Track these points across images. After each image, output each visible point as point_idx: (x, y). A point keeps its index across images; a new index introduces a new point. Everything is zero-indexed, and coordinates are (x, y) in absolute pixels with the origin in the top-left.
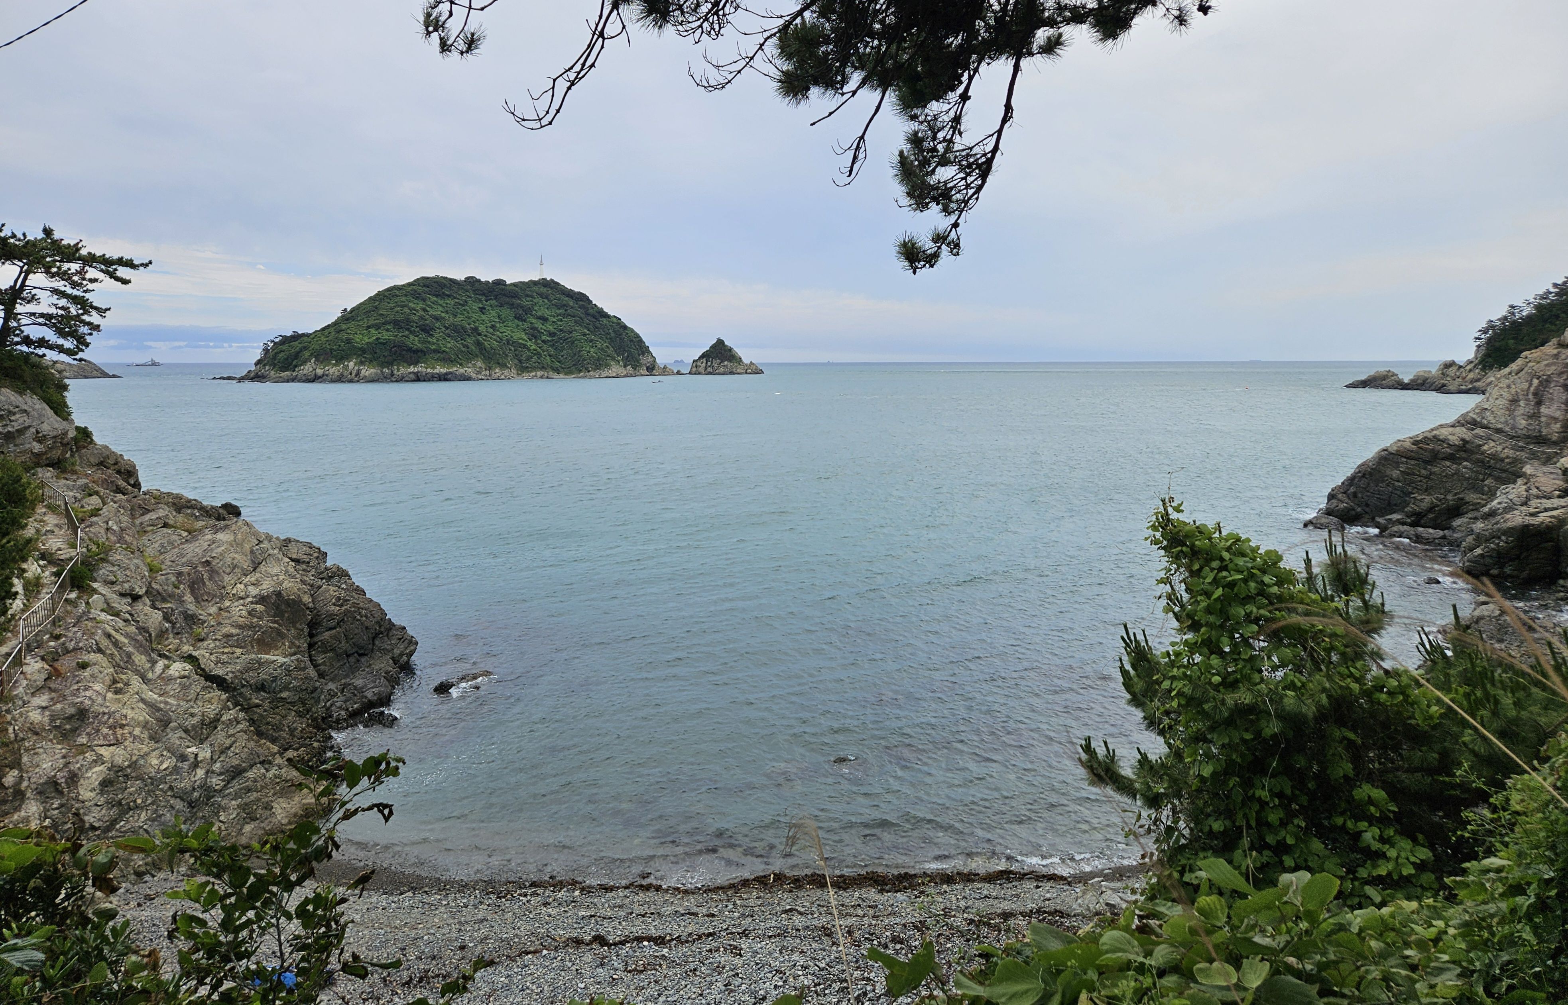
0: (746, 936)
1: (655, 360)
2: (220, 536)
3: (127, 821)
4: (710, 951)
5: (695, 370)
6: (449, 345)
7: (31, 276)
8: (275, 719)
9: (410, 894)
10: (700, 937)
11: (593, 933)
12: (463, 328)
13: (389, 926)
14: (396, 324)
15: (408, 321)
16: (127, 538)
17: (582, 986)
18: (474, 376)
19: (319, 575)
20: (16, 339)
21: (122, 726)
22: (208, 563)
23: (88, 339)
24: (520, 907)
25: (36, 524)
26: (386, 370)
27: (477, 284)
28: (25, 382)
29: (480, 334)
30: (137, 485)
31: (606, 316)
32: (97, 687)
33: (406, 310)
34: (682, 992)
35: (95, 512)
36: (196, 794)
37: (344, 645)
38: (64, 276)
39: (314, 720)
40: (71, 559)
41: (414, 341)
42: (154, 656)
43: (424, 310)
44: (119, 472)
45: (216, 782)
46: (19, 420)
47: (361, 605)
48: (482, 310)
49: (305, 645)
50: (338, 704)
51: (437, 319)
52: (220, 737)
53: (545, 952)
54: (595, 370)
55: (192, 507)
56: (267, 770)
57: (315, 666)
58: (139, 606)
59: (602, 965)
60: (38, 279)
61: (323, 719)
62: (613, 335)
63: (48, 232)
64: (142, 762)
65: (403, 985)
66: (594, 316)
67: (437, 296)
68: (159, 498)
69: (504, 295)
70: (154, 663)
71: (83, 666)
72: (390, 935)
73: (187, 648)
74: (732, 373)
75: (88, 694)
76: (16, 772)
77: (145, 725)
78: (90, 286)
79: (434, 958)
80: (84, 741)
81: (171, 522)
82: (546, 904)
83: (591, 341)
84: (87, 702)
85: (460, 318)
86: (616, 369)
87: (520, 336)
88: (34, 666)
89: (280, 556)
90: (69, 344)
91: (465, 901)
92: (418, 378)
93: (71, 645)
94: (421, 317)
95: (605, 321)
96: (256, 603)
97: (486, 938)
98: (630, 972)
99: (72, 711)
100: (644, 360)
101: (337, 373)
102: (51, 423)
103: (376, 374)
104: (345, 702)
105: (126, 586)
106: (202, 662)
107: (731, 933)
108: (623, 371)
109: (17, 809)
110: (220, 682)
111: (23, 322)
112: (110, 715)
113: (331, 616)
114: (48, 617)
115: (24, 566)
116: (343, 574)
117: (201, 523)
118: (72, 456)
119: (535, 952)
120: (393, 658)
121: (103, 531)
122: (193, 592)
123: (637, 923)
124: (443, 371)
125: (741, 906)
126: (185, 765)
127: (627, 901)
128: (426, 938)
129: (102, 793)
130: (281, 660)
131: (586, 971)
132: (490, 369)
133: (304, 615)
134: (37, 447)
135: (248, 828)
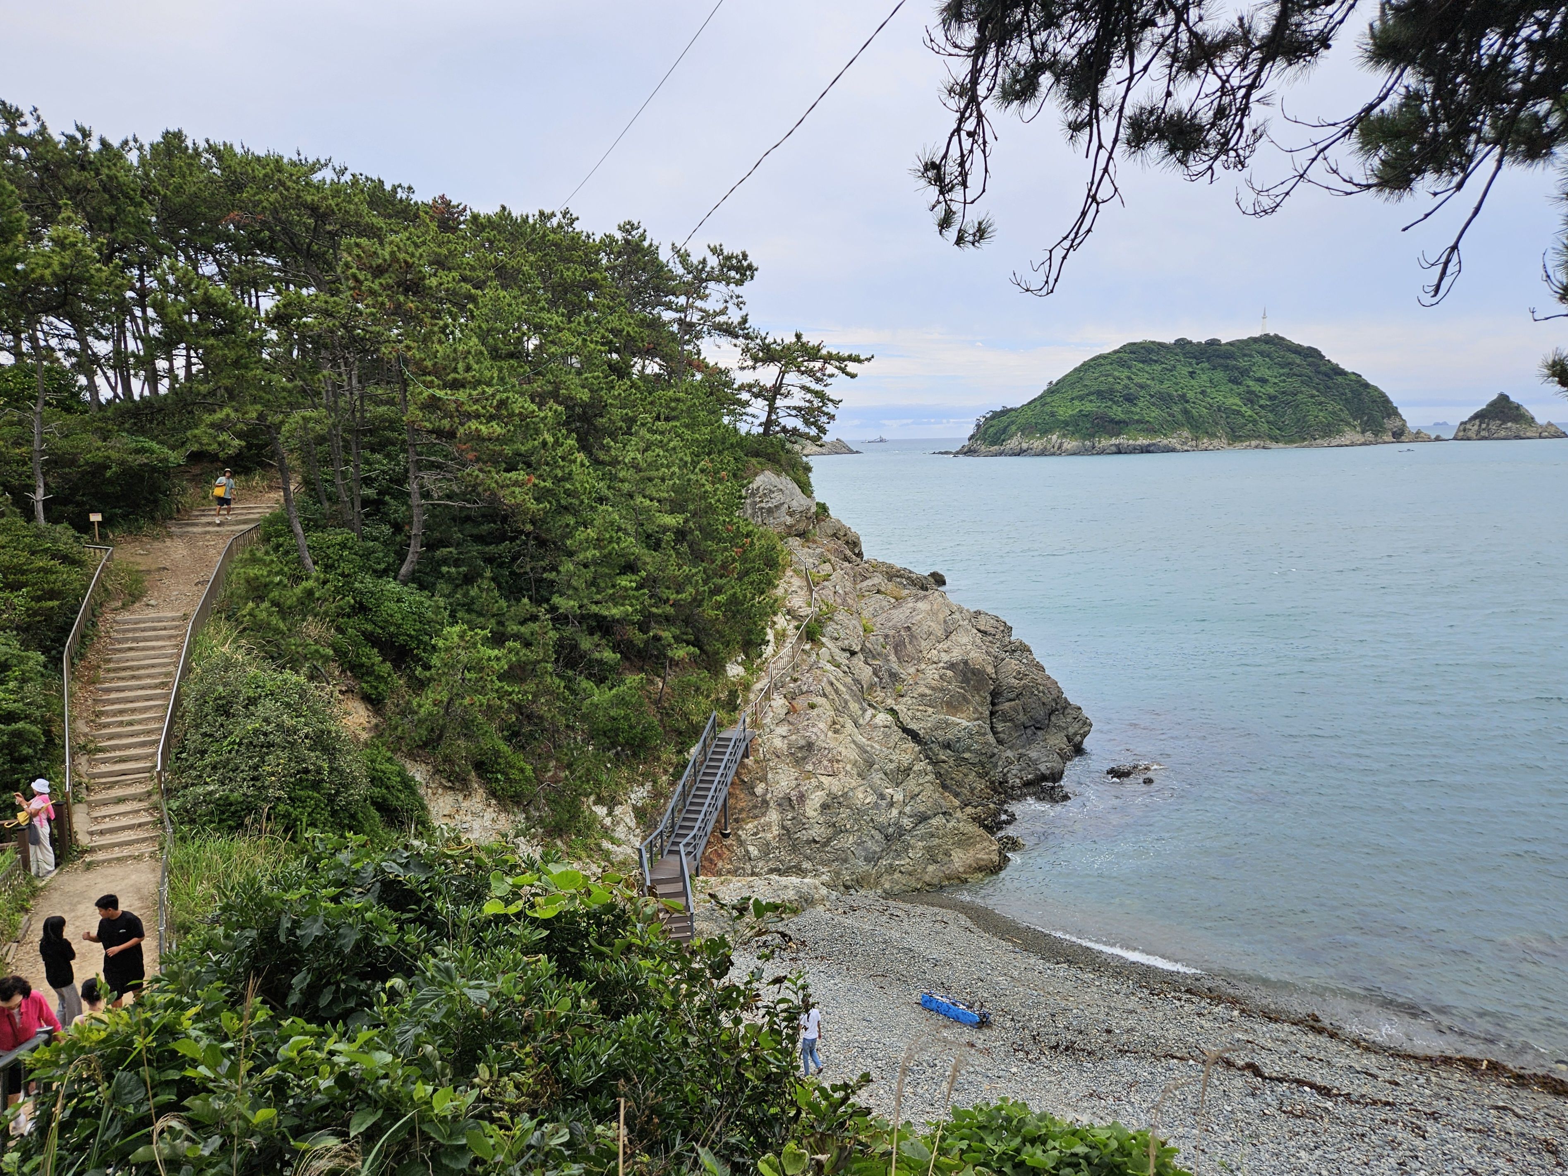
0: (1435, 1119)
1: (1404, 425)
2: (921, 605)
3: (839, 841)
4: (1386, 1121)
5: (1463, 433)
6: (1153, 415)
7: (786, 375)
8: (959, 777)
9: (1065, 966)
10: (1375, 1103)
11: (1247, 1060)
12: (1169, 395)
13: (1043, 989)
14: (1100, 394)
15: (1111, 391)
16: (849, 601)
17: (1229, 1109)
18: (1178, 447)
19: (1004, 648)
20: (778, 429)
21: (838, 761)
22: (908, 628)
23: (827, 426)
24: (1172, 1009)
25: (785, 585)
26: (1087, 443)
27: (1188, 347)
28: (781, 465)
29: (1187, 402)
30: (860, 555)
31: (1342, 373)
32: (822, 725)
33: (1111, 379)
34: (1343, 1153)
35: (827, 578)
36: (891, 830)
37: (1022, 718)
38: (810, 373)
39: (992, 783)
40: (807, 616)
41: (1117, 412)
42: (865, 705)
43: (1129, 378)
44: (847, 543)
45: (906, 822)
46: (777, 498)
47: (1039, 681)
48: (1192, 374)
49: (988, 712)
50: (1014, 772)
51: (1142, 387)
52: (911, 784)
53: (1191, 1062)
54: (1323, 437)
55: (901, 576)
56: (948, 821)
57: (995, 733)
58: (855, 660)
59: (1253, 1095)
60: (792, 378)
61: (1001, 783)
62: (1349, 395)
63: (798, 336)
64: (851, 794)
65: (1051, 1048)
66: (1327, 375)
67: (1143, 362)
68: (876, 567)
69: (1218, 356)
70: (864, 711)
71: (812, 707)
72: (1043, 999)
73: (890, 702)
74: (1518, 437)
75: (814, 730)
76: (763, 785)
77: (855, 764)
78: (829, 381)
79: (1081, 1032)
80: (811, 768)
81: (883, 589)
82: (1199, 1015)
83: (1320, 404)
84: (814, 737)
85: (1167, 384)
86: (1350, 436)
87: (1233, 401)
88: (779, 702)
89: (969, 627)
90: (813, 431)
91: (1117, 987)
92: (1119, 450)
93: (805, 688)
94: (1126, 387)
95: (1340, 379)
96: (947, 669)
97: (1133, 1030)
98: (1284, 1112)
99: (802, 742)
100: (1391, 424)
101: (1041, 447)
102: (799, 501)
103: (1078, 447)
104: (1020, 771)
105: (846, 642)
106: (901, 715)
107: (1416, 1111)
108: (1359, 438)
109: (764, 814)
110: (914, 735)
111: (780, 415)
112: (830, 750)
113: (1011, 688)
114: (790, 662)
115: (775, 619)
116: (1025, 649)
117: (907, 592)
118: (814, 527)
119: (1181, 1059)
120: (1067, 736)
121: (832, 594)
122: (896, 653)
123: (1301, 1064)
124: (1146, 442)
125: (1436, 1084)
126: (884, 803)
127: (1293, 1038)
128: (1075, 1011)
129: (822, 813)
130: (965, 723)
131: (1235, 1096)
132: (1197, 438)
133: (987, 685)
134: (789, 520)
135: (931, 868)
